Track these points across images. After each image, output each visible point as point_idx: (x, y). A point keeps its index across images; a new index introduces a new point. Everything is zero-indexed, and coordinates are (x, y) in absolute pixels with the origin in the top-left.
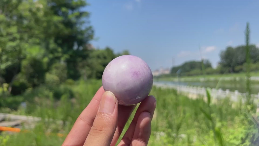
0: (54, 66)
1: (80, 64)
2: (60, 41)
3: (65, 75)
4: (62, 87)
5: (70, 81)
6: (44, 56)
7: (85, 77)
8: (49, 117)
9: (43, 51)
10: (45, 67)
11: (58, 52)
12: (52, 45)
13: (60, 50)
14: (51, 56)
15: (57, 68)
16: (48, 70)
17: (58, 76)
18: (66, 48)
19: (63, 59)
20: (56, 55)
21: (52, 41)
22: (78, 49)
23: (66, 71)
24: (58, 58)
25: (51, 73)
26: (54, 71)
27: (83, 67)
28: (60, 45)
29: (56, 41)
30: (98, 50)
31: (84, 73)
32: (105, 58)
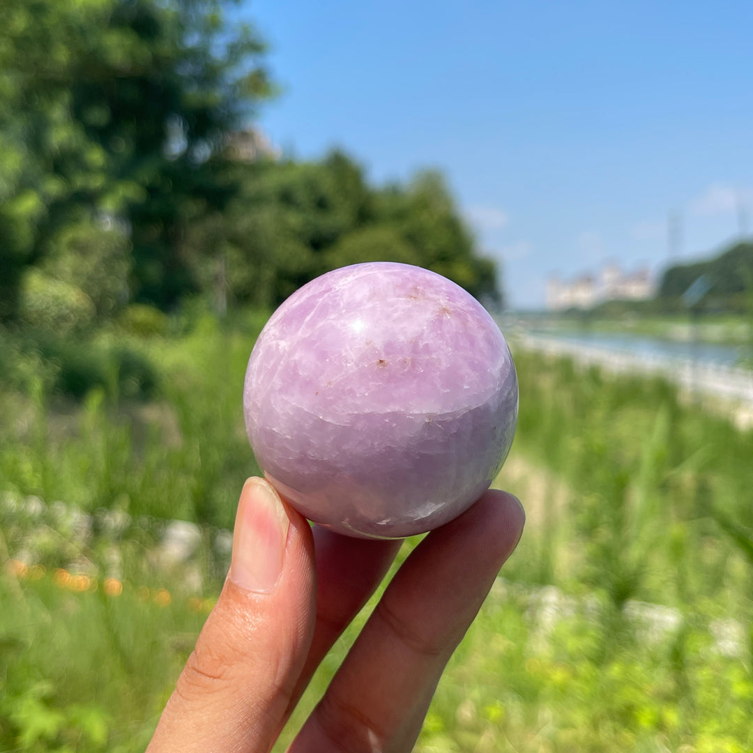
0: (68, 235)
1: (196, 234)
2: (99, 116)
3: (120, 285)
4: (104, 343)
5: (143, 314)
6: (23, 185)
7: (220, 300)
8: (25, 492)
9: (16, 161)
10: (24, 237)
11: (86, 169)
12: (61, 135)
13: (96, 156)
14: (54, 187)
15: (81, 248)
16: (35, 257)
17: (86, 289)
18: (124, 147)
19: (109, 205)
20: (79, 182)
21: (58, 112)
22: (186, 157)
23: (124, 267)
24: (88, 199)
25: (51, 275)
26: (67, 262)
27: (211, 248)
28: (101, 135)
29: (77, 114)
30: (288, 165)
31: (216, 279)
32: (322, 204)
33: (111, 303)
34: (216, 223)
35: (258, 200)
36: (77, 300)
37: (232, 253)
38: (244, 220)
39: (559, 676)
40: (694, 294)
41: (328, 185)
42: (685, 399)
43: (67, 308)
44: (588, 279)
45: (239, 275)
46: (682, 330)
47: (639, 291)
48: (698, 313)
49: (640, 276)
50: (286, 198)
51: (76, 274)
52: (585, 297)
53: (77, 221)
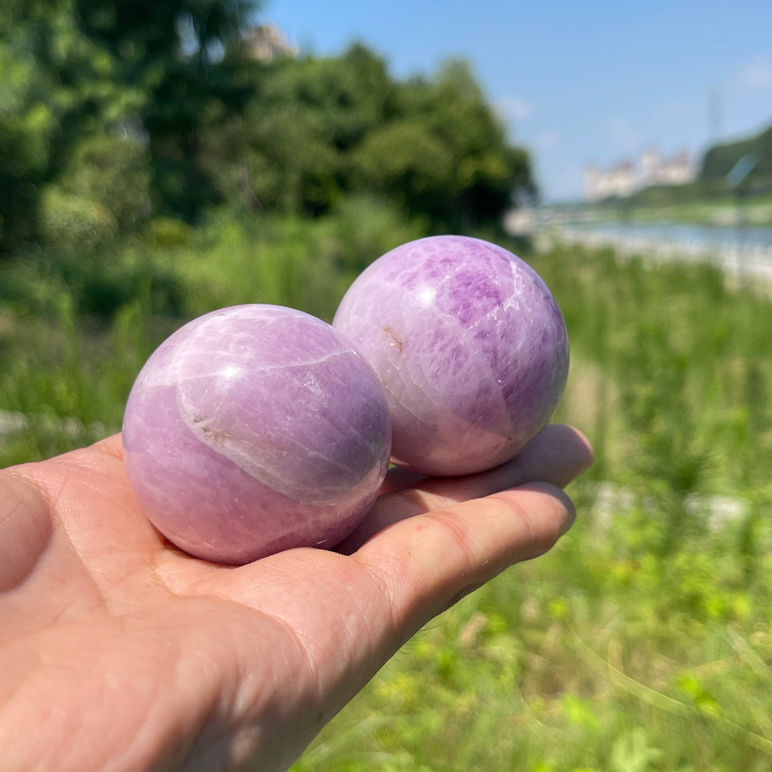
0: (84, 148)
1: (213, 140)
2: (104, 18)
3: (141, 198)
5: (168, 227)
6: (32, 98)
8: (62, 414)
9: (23, 73)
10: (38, 155)
11: (96, 76)
12: (65, 42)
13: (103, 62)
14: (64, 99)
15: (98, 162)
16: (53, 172)
17: (107, 204)
18: (132, 50)
20: (88, 90)
21: (62, 19)
22: (200, 58)
23: (144, 179)
25: (69, 191)
26: (84, 177)
27: (232, 153)
28: (109, 39)
30: (308, 61)
31: (240, 185)
32: (344, 102)
33: (134, 218)
34: (236, 126)
35: (276, 100)
36: (99, 215)
37: (254, 159)
38: (265, 123)
39: (620, 570)
40: (737, 174)
41: (349, 82)
42: (732, 284)
43: (89, 224)
44: (626, 166)
45: (264, 181)
46: (726, 214)
47: (679, 175)
48: (743, 194)
49: (680, 160)
50: (305, 97)
51: (95, 188)
52: (623, 184)
53: (91, 134)
